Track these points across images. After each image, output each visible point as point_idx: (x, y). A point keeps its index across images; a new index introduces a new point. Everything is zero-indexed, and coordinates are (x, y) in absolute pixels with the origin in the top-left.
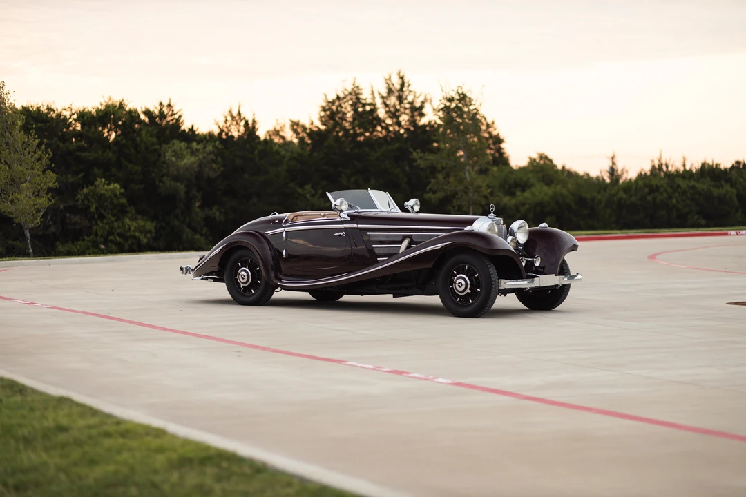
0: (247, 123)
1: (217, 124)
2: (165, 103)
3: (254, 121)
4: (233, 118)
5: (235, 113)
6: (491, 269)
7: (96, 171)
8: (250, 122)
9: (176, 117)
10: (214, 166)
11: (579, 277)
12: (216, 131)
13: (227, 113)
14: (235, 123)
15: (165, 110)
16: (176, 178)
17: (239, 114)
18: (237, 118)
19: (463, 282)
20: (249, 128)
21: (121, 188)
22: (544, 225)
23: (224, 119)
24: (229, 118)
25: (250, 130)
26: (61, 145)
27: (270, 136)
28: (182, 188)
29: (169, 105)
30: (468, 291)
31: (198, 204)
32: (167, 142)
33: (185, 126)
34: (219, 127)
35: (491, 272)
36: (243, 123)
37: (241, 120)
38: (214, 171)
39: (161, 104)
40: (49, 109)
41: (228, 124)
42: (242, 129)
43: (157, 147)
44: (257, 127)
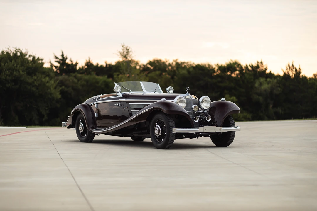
0: (296, 70)
1: (283, 70)
2: (260, 61)
3: (300, 69)
4: (290, 67)
5: (291, 65)
6: (170, 122)
7: (226, 91)
8: (298, 70)
9: (265, 67)
10: (279, 89)
11: (239, 128)
12: (282, 74)
13: (287, 66)
14: (291, 69)
15: (260, 65)
16: (260, 95)
17: (293, 66)
18: (292, 68)
19: (158, 129)
20: (297, 72)
21: (236, 98)
22: (223, 99)
23: (286, 69)
24: (288, 68)
25: (298, 73)
26: (209, 80)
27: (315, 76)
28: (261, 98)
29: (261, 63)
30: (160, 134)
31: (271, 106)
32: (258, 78)
33: (268, 72)
34: (284, 72)
35: (170, 124)
36: (294, 70)
37: (294, 68)
38: (278, 91)
39: (258, 62)
40: (208, 65)
41: (288, 70)
42: (294, 72)
43: (252, 80)
44: (301, 71)
